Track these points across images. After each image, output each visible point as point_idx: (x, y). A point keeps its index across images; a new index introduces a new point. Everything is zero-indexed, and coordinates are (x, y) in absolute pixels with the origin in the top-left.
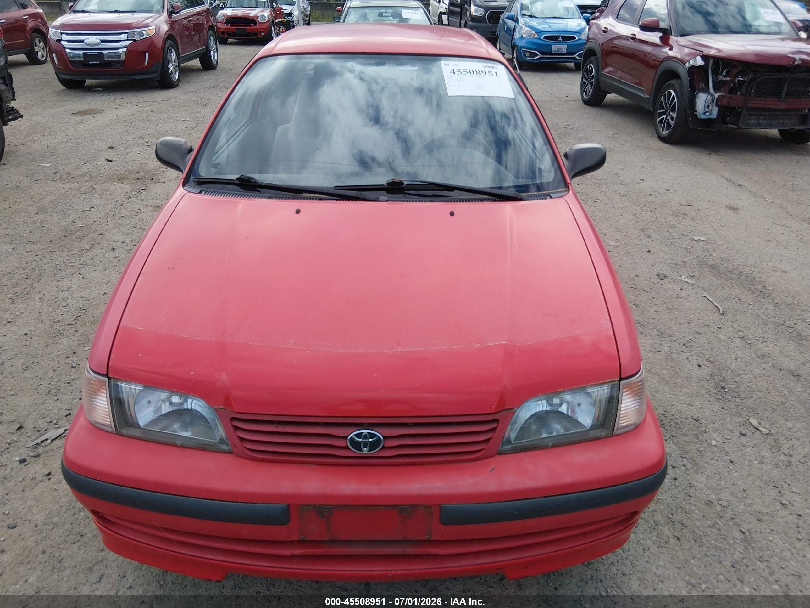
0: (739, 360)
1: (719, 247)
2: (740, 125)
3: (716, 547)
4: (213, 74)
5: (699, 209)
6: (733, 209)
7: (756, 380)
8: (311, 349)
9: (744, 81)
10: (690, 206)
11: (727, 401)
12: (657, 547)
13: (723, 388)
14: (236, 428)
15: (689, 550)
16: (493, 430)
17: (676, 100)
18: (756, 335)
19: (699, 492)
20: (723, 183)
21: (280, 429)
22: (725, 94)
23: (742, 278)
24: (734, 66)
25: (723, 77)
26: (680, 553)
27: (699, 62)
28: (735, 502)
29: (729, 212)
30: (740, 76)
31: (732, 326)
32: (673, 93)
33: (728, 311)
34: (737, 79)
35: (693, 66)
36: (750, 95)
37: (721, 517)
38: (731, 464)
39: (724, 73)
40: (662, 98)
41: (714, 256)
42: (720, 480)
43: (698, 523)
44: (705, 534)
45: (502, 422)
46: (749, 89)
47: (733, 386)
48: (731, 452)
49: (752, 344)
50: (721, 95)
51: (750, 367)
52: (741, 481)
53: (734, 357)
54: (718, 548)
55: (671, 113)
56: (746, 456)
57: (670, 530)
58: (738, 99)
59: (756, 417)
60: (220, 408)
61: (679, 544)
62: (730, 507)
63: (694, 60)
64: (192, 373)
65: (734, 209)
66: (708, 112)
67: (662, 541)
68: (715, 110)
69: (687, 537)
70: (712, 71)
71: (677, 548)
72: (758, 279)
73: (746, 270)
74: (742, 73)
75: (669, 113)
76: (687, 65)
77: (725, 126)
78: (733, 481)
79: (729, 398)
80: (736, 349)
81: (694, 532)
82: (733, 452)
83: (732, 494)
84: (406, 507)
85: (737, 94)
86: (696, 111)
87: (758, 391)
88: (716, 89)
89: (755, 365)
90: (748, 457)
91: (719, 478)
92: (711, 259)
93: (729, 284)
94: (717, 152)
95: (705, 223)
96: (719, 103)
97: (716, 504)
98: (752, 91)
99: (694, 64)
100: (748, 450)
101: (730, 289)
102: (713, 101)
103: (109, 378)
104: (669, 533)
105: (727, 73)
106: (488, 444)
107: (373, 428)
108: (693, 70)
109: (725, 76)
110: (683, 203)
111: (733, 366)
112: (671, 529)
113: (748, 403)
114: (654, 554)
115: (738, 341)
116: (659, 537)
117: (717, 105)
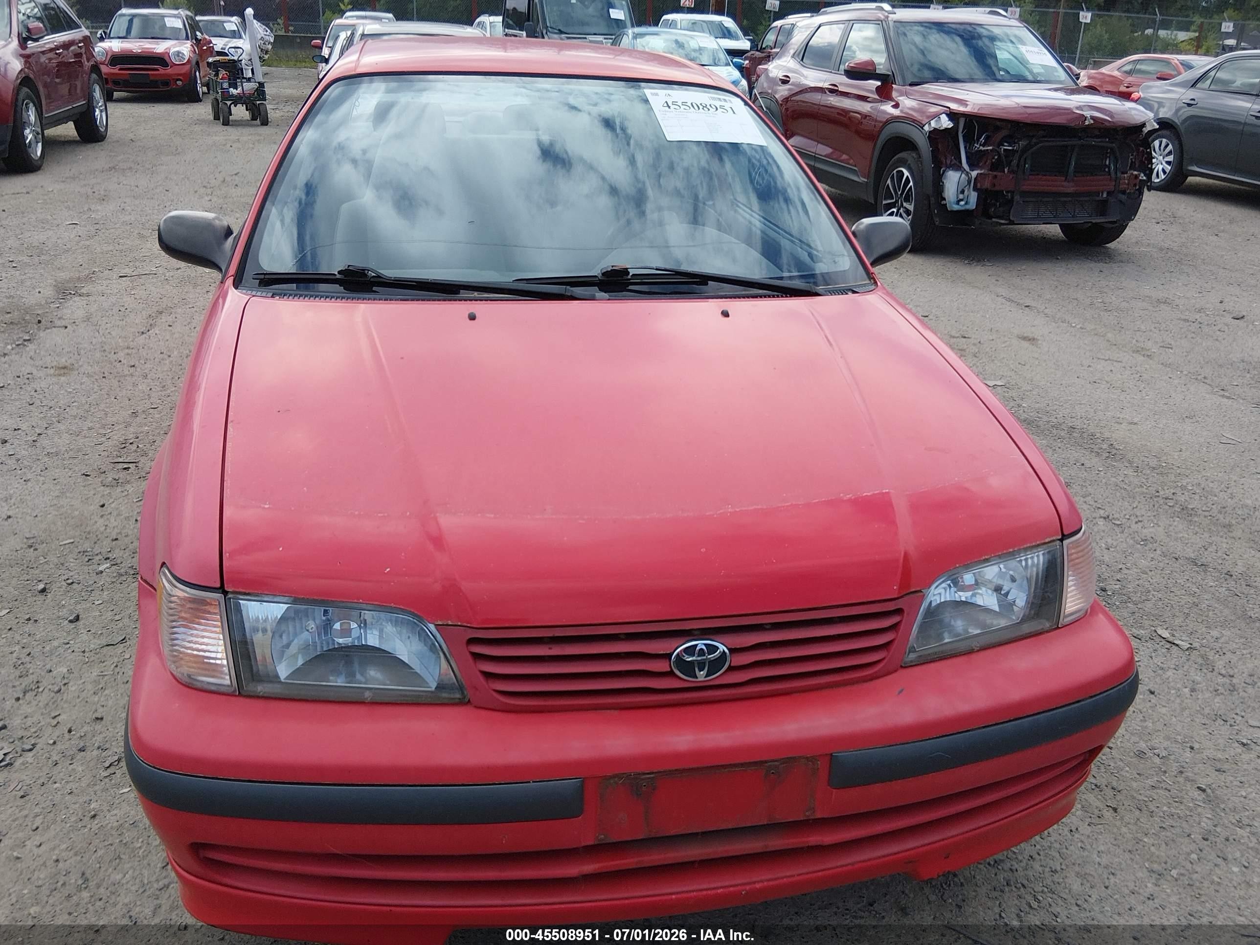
0: (1112, 549)
1: (1028, 393)
2: (1011, 218)
3: (1172, 815)
4: (102, 148)
5: (980, 342)
6: (1030, 340)
7: (1146, 576)
8: (586, 517)
9: (1013, 150)
10: (965, 337)
11: (1115, 607)
12: (1089, 825)
13: (1104, 590)
14: (477, 657)
15: (1136, 824)
16: (894, 627)
17: (911, 184)
18: (1124, 512)
19: (1120, 740)
20: (1002, 304)
21: (556, 651)
22: (986, 172)
23: (1075, 435)
24: (997, 129)
25: (980, 145)
26: (1124, 830)
27: (945, 123)
28: (1176, 750)
29: (1025, 344)
30: (1006, 144)
31: (1085, 502)
32: (906, 173)
33: (1072, 481)
34: (1003, 148)
35: (935, 129)
36: (1024, 172)
37: (1165, 772)
38: (1152, 696)
39: (982, 140)
40: (889, 182)
41: (1024, 407)
42: (1144, 720)
43: (1135, 785)
44: (1151, 799)
45: (908, 614)
46: (1022, 163)
47: (1117, 587)
48: (1147, 679)
49: (1123, 526)
50: (981, 174)
51: (1131, 558)
52: (1174, 719)
53: (1103, 545)
54: (1175, 817)
55: (905, 204)
56: (1169, 682)
57: (1098, 799)
58: (1005, 180)
59: (1165, 627)
60: (447, 625)
61: (1118, 818)
62: (1172, 757)
63: (936, 121)
64: (388, 570)
65: (1032, 340)
66: (962, 200)
67: (1092, 816)
68: (973, 197)
69: (1126, 806)
70: (963, 136)
71: (1118, 823)
72: (1098, 435)
73: (1078, 423)
74: (1010, 139)
75: (902, 203)
76: (926, 128)
77: (990, 221)
78: (1164, 719)
79: (1117, 603)
80: (1102, 534)
81: (1134, 798)
82: (1149, 678)
83: (1168, 738)
84: (776, 763)
85: (1004, 172)
86: (945, 199)
87: (1155, 591)
88: (972, 166)
89: (1136, 555)
90: (1172, 684)
91: (1142, 718)
92: (1021, 411)
93: (1059, 445)
94: (979, 261)
95: (996, 362)
96: (979, 186)
97: (1151, 755)
98: (1027, 166)
99: (937, 127)
100: (1170, 673)
101: (1063, 450)
102: (969, 182)
103: (225, 593)
104: (1098, 804)
105: (987, 139)
106: (888, 651)
107: (711, 637)
108: (936, 135)
109: (984, 145)
110: (953, 333)
111: (1106, 558)
112: (1099, 797)
113: (1146, 609)
114: (1088, 836)
115: (1102, 523)
116: (1086, 811)
117: (975, 189)
